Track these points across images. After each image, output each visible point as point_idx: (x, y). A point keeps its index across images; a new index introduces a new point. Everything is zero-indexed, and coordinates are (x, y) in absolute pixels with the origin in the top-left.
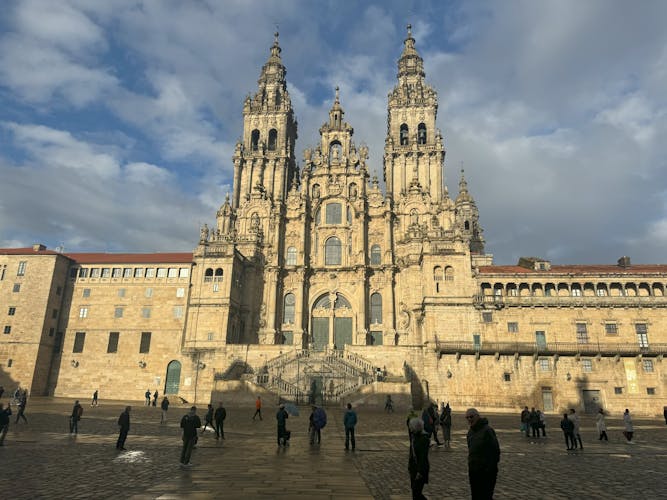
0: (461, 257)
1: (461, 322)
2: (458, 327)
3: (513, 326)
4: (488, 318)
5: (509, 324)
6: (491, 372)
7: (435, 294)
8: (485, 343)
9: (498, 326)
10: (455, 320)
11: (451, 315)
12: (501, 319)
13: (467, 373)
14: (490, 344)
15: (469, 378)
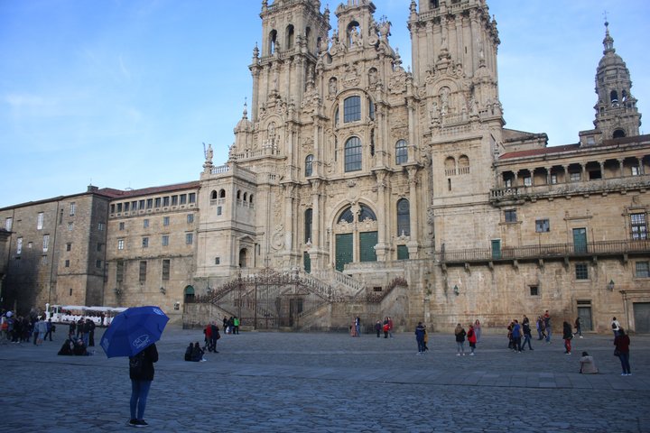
0: (478, 141)
1: (476, 225)
2: (472, 231)
3: (542, 224)
4: (511, 217)
5: (537, 222)
6: (511, 284)
7: (445, 192)
8: (506, 248)
9: (523, 227)
10: (469, 223)
11: (465, 218)
12: (528, 216)
13: (481, 288)
14: (511, 250)
15: (483, 293)
